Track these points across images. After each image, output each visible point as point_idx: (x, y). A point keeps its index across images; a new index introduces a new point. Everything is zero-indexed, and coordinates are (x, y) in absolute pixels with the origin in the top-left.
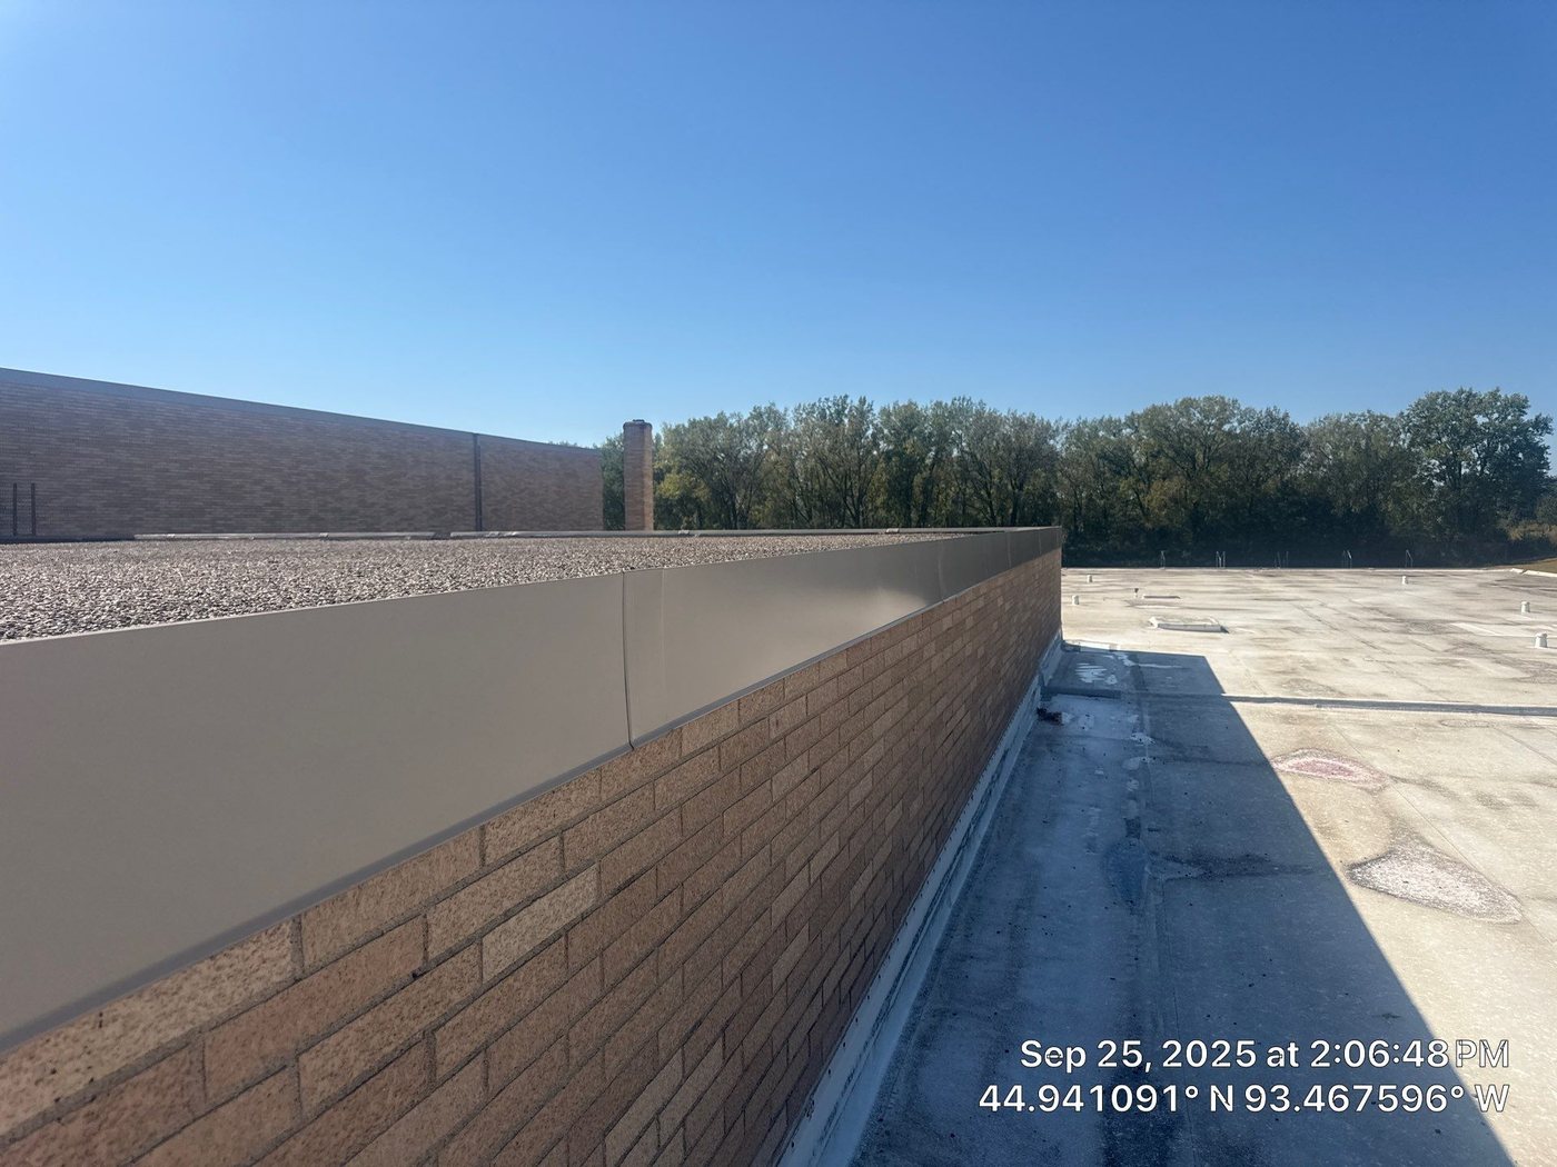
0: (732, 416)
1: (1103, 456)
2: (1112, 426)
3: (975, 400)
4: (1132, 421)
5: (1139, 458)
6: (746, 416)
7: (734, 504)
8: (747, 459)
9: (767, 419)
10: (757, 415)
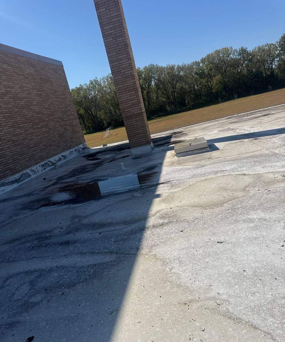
0: (84, 85)
1: (196, 73)
2: (197, 63)
3: (155, 65)
4: (203, 61)
5: (206, 71)
6: (88, 83)
7: (92, 113)
8: (92, 98)
9: (95, 84)
10: (92, 83)
